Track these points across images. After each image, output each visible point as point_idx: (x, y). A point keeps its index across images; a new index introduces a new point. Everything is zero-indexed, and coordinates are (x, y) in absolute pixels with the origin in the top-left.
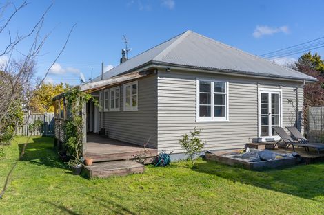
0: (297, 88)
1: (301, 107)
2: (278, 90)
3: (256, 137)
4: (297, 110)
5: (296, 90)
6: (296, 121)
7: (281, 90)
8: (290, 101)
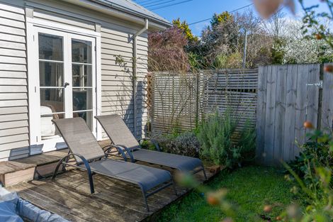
0: (134, 36)
1: (142, 72)
2: (92, 33)
3: (26, 144)
4: (134, 79)
5: (133, 40)
6: (132, 100)
7: (98, 34)
8: (119, 60)
